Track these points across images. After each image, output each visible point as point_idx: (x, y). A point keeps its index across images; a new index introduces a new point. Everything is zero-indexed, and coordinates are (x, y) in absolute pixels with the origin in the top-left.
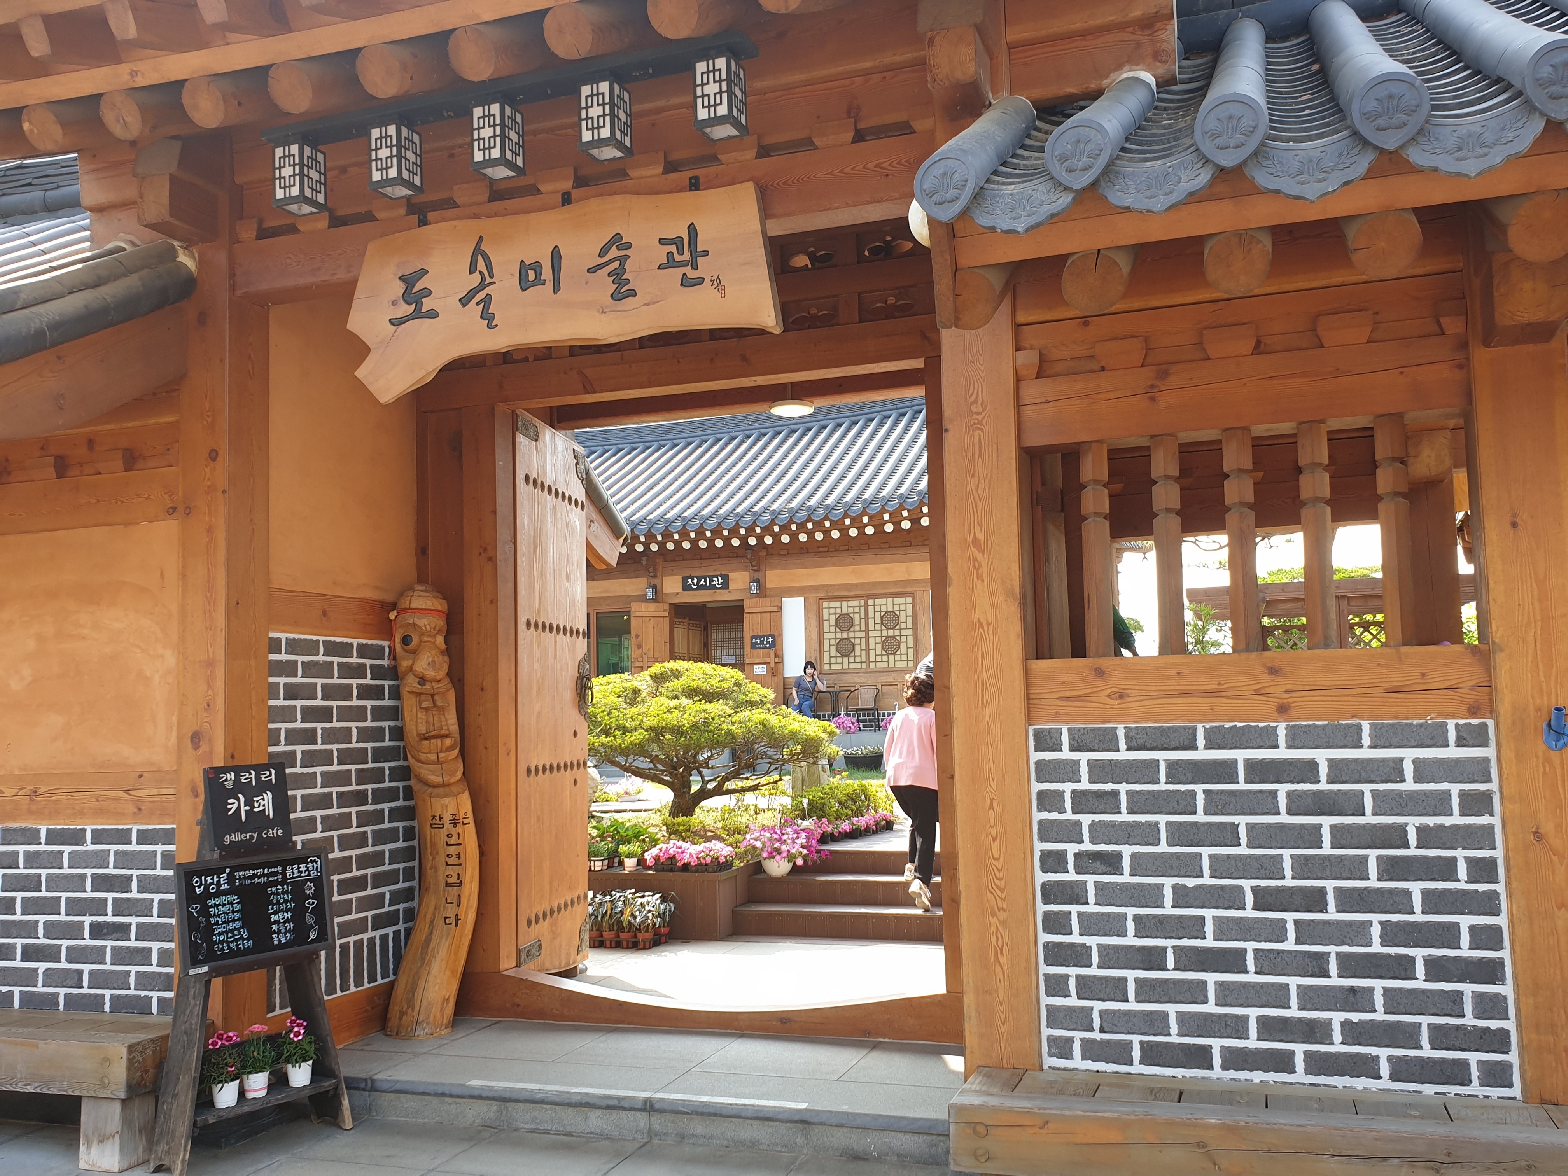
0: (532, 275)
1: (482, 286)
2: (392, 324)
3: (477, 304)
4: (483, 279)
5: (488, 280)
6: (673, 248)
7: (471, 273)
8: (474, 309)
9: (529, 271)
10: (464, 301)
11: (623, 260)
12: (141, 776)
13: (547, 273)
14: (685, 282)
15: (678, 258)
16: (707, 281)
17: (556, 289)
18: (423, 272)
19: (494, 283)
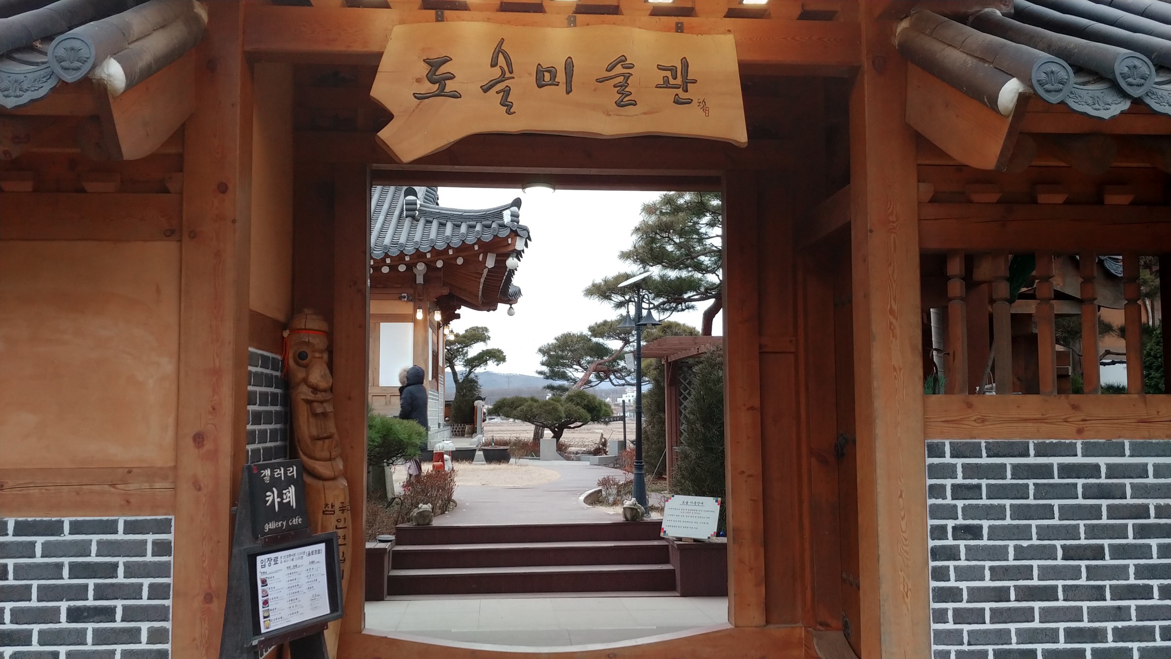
0: (547, 76)
1: (503, 79)
2: (415, 97)
3: (498, 93)
4: (503, 73)
5: (508, 75)
6: (668, 74)
7: (492, 66)
8: (494, 97)
9: (546, 74)
10: (486, 89)
11: (627, 77)
12: (130, 472)
13: (561, 77)
14: (678, 101)
15: (672, 81)
16: (695, 102)
17: (569, 92)
18: (446, 60)
19: (514, 78)
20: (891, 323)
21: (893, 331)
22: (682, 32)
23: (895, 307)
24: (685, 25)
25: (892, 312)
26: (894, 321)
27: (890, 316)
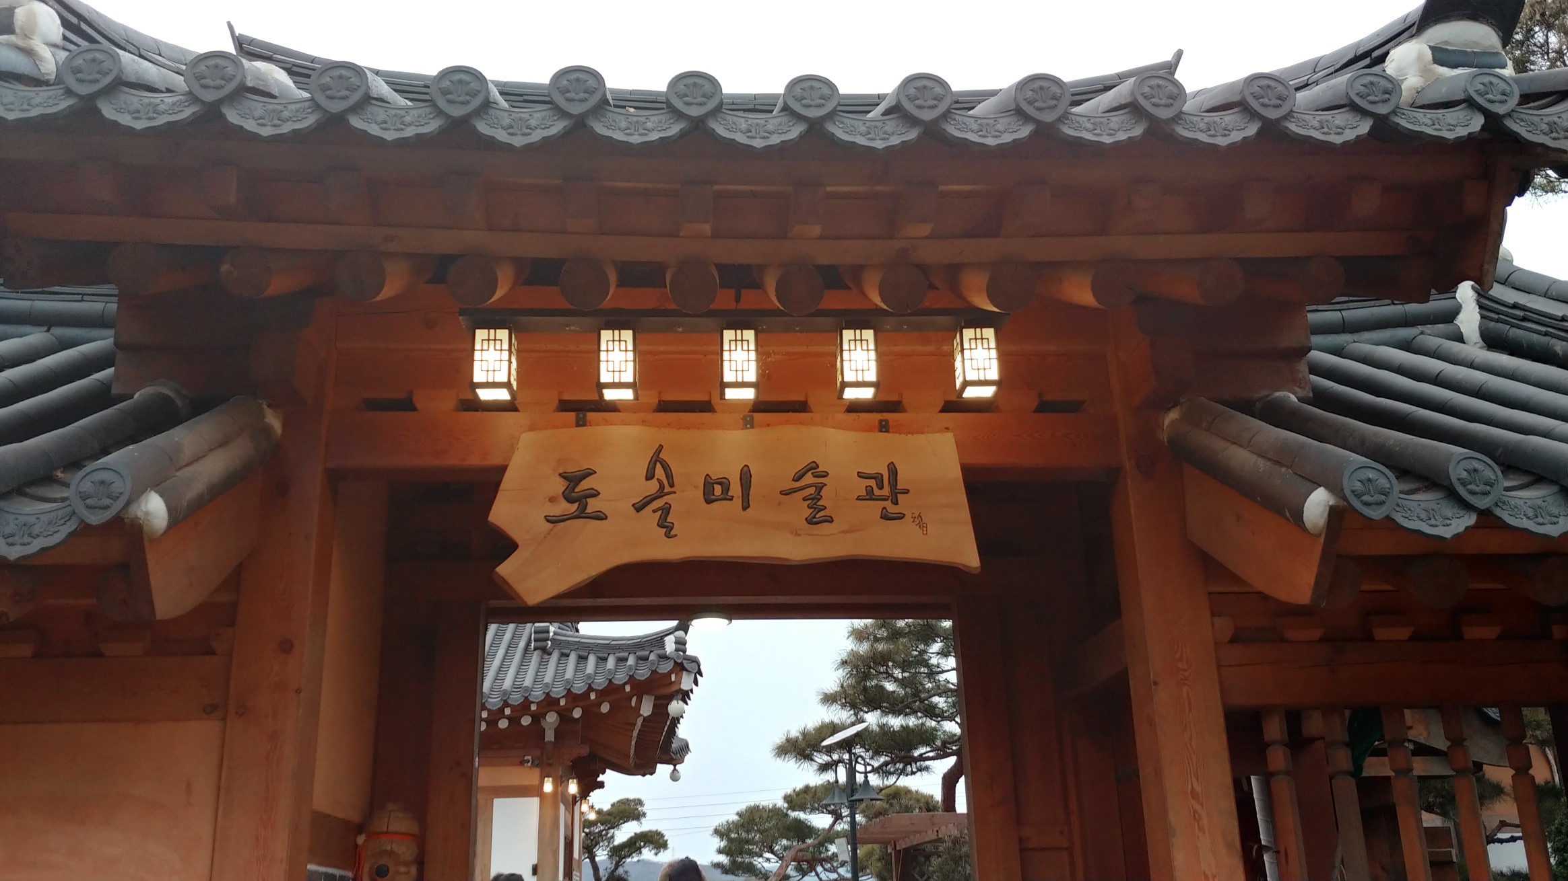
0: (718, 490)
1: (661, 493)
2: (548, 521)
3: (654, 511)
4: (662, 487)
5: (667, 489)
6: (872, 483)
7: (647, 479)
8: (650, 517)
9: (715, 486)
10: (639, 508)
11: (820, 488)
13: (736, 489)
14: (886, 516)
15: (877, 492)
16: (908, 517)
17: (746, 507)
18: (589, 473)
19: (675, 493)
20: (1195, 811)
21: (1198, 822)
22: (887, 431)
23: (1198, 788)
24: (891, 423)
25: (1194, 794)
26: (1198, 807)
27: (1192, 801)
